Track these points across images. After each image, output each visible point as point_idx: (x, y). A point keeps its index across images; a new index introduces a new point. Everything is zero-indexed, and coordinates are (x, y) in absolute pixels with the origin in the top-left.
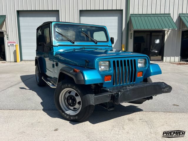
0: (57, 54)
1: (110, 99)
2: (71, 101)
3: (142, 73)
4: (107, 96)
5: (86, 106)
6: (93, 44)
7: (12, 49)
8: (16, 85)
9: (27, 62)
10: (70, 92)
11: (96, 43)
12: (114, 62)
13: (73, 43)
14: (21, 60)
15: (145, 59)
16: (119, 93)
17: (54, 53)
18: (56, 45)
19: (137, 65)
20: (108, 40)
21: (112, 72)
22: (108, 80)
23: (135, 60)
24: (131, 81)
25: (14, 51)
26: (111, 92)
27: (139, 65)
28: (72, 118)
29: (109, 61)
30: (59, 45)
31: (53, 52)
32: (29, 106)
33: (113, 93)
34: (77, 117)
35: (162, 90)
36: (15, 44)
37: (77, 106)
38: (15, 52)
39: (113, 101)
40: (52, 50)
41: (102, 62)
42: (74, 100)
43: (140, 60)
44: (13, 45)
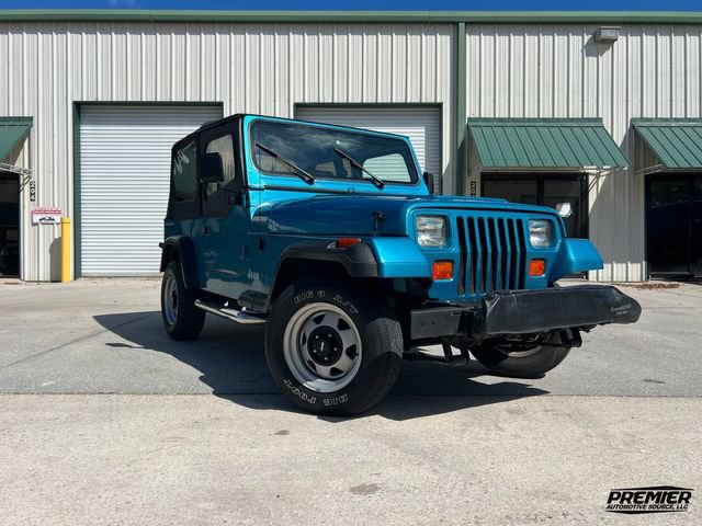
0: (260, 213)
1: (457, 326)
2: (324, 344)
3: (542, 262)
4: (446, 315)
5: (379, 354)
6: (372, 189)
7: (47, 235)
8: (89, 337)
9: (98, 280)
10: (319, 319)
11: (381, 187)
12: (460, 220)
13: (311, 182)
14: (77, 274)
15: (550, 221)
16: (488, 303)
17: (253, 210)
18: (257, 186)
19: (529, 237)
20: (414, 181)
21: (455, 249)
22: (444, 277)
23: (520, 222)
24: (512, 287)
25: (52, 241)
26: (458, 306)
27: (534, 240)
28: (327, 402)
29: (445, 217)
30: (267, 188)
31: (248, 206)
32: (161, 386)
33: (467, 309)
34: (344, 398)
35: (612, 309)
36: (57, 218)
37: (343, 362)
38: (56, 248)
39: (466, 335)
40: (245, 202)
41: (424, 220)
42: (335, 342)
43: (535, 223)
44: (50, 219)
